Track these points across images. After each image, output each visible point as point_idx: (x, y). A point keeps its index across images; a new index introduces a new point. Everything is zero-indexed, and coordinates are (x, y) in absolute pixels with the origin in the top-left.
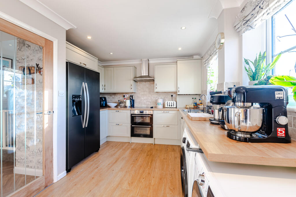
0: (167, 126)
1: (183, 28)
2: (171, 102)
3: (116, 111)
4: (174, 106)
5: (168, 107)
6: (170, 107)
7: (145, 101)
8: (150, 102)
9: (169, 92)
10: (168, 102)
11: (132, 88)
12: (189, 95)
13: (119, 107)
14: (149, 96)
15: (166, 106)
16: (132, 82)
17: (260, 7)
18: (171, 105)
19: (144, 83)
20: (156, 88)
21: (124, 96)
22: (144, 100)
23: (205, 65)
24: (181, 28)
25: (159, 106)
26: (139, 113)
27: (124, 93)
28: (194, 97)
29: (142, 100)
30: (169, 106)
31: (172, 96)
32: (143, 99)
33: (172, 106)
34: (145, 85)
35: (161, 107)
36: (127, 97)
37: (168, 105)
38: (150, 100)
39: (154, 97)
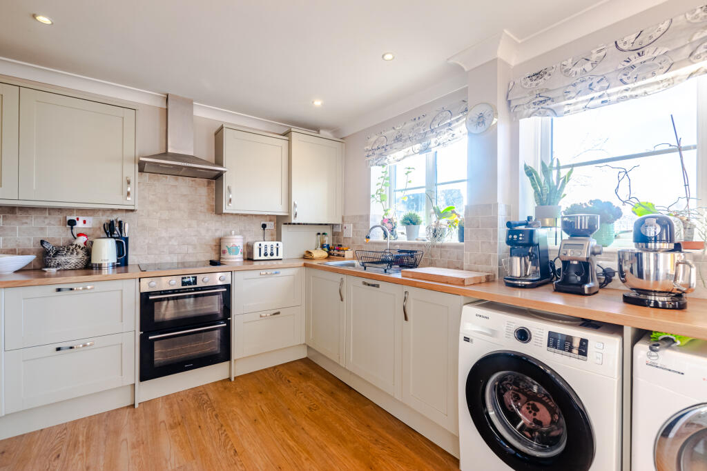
0: (275, 314)
1: (389, 57)
2: (269, 244)
3: (59, 290)
4: (277, 255)
5: (263, 257)
6: (269, 257)
7: (174, 242)
8: (195, 247)
9: (256, 216)
10: (263, 244)
11: (132, 194)
12: (304, 224)
13: (53, 270)
14: (190, 226)
15: (256, 257)
16: (131, 170)
17: (591, 85)
18: (269, 252)
19: (170, 180)
20: (230, 200)
21: (72, 223)
22: (171, 238)
23: (368, 159)
24: (383, 56)
25: (232, 256)
26: (180, 286)
27: (71, 210)
28: (322, 230)
29: (160, 238)
30: (266, 255)
31: (264, 226)
32: (164, 234)
33: (272, 254)
34: (176, 186)
35: (238, 260)
36: (87, 226)
37: (263, 252)
38: (194, 238)
39: (208, 230)
